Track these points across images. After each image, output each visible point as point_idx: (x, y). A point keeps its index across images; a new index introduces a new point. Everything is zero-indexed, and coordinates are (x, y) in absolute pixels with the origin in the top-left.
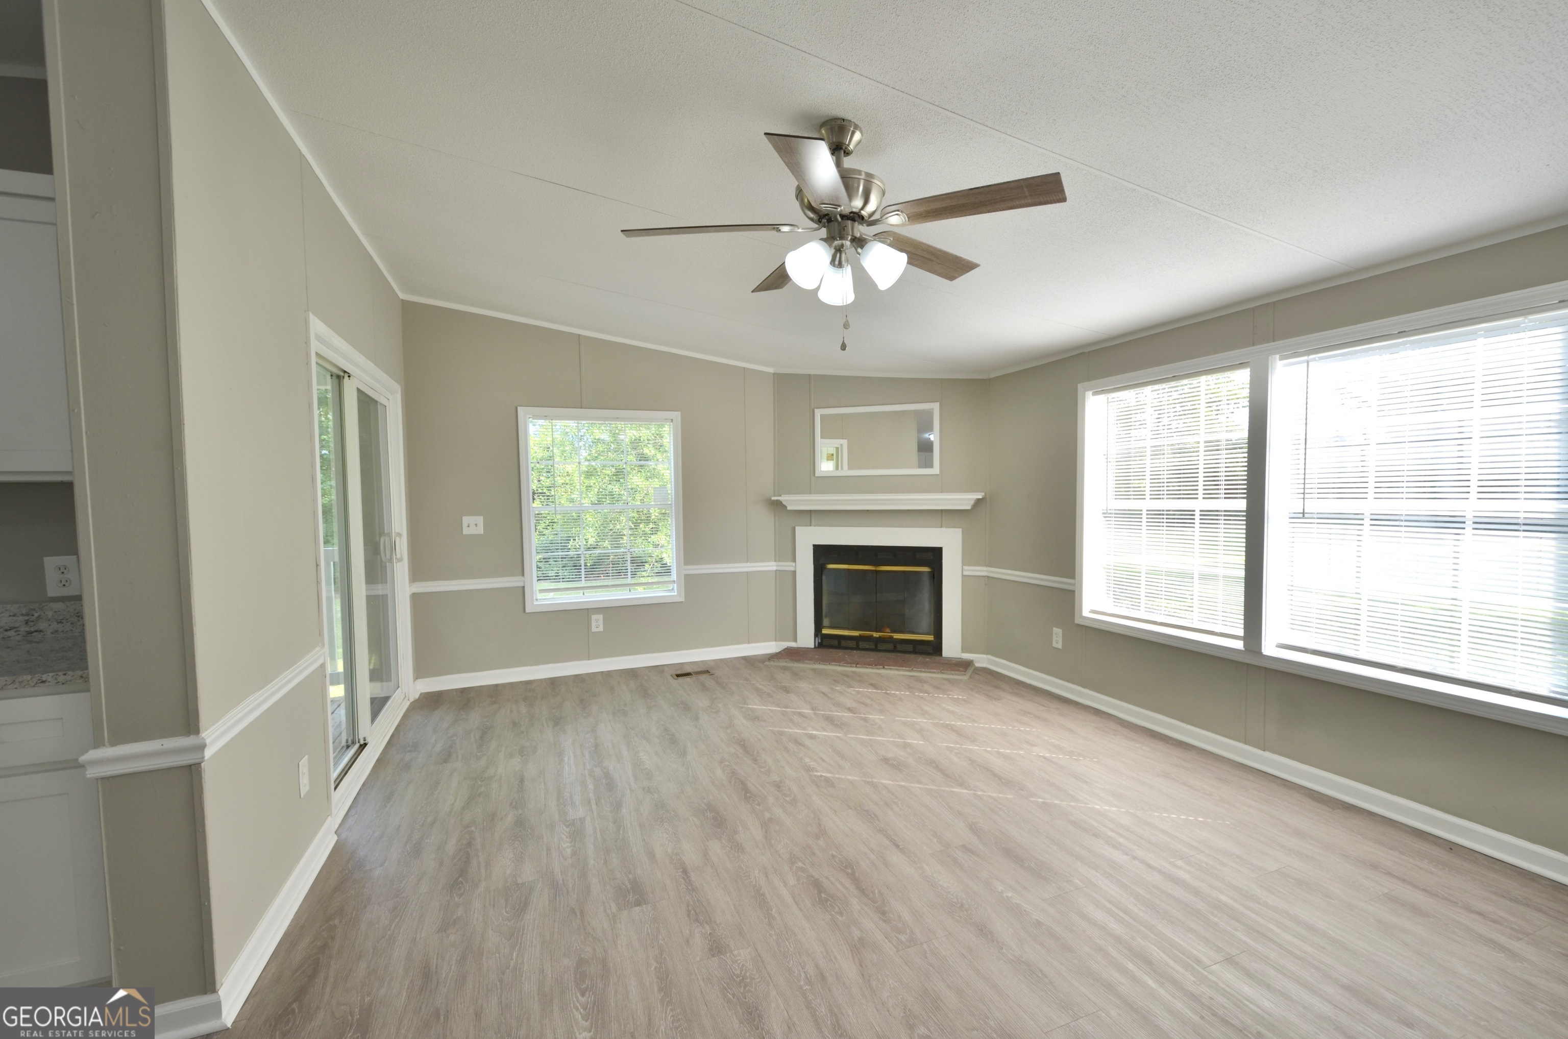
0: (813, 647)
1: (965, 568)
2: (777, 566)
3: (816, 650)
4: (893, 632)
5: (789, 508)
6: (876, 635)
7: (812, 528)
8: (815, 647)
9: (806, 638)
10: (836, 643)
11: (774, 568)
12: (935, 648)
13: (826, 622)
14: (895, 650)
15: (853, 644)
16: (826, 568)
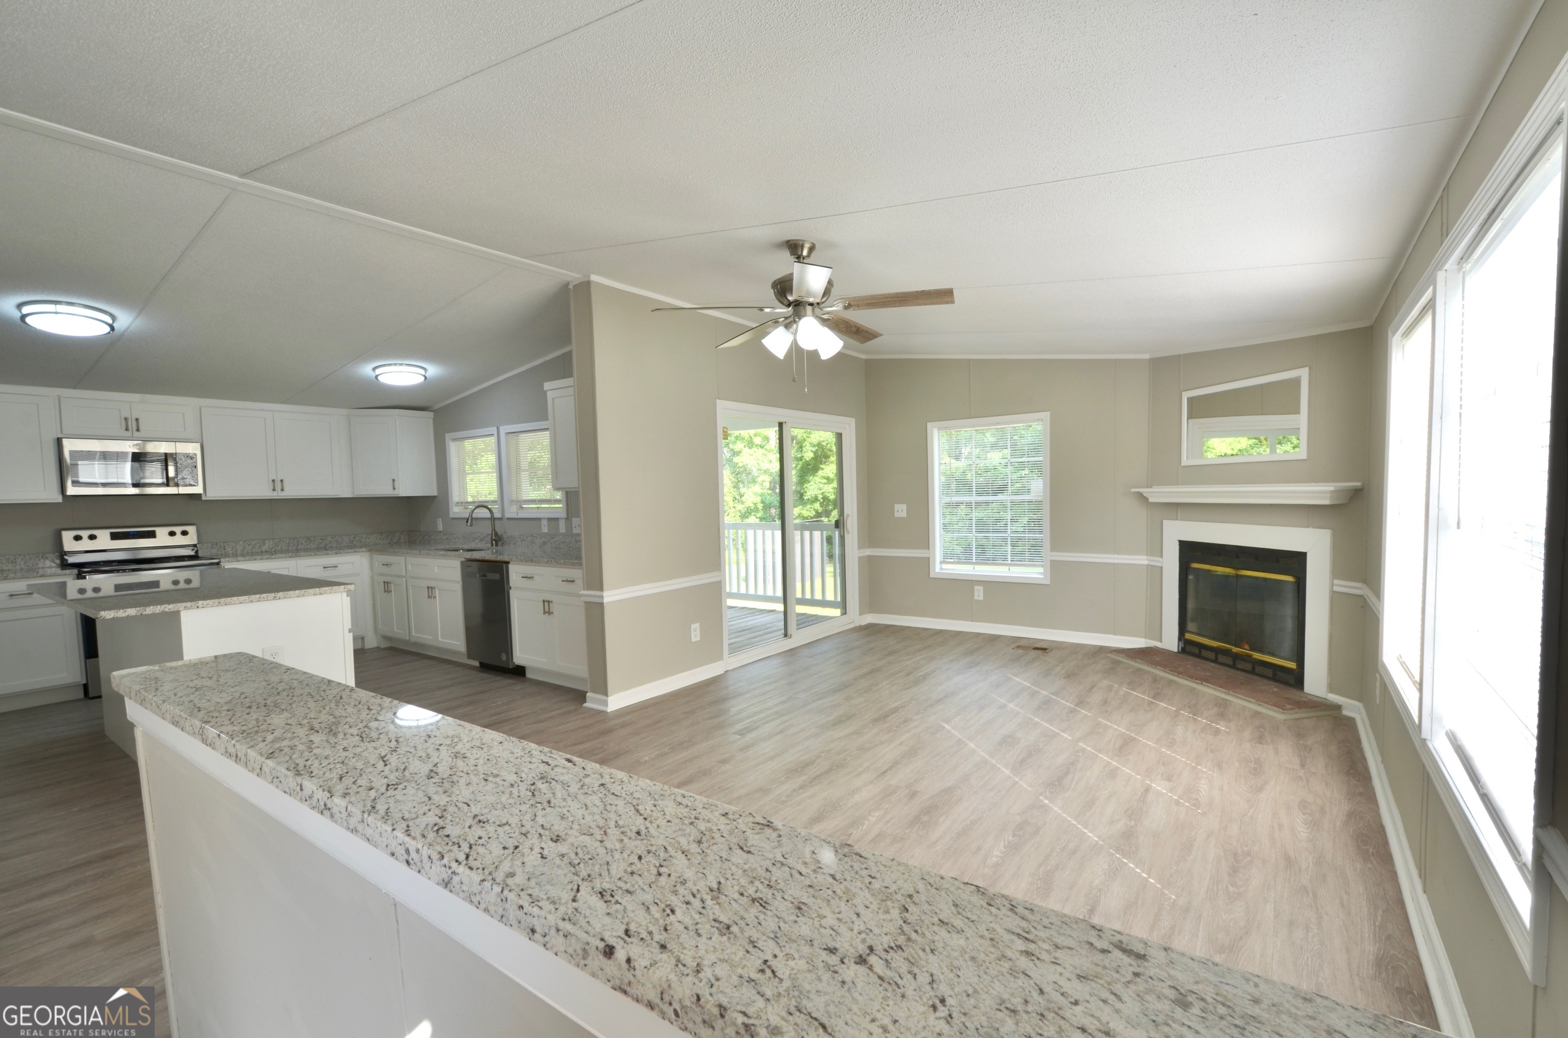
0: (1176, 650)
1: (1336, 582)
2: (1148, 560)
3: (1180, 655)
4: (1252, 649)
5: (1151, 500)
6: (1235, 650)
7: (1178, 522)
8: (1178, 652)
9: (1170, 641)
10: (1196, 650)
11: (1146, 562)
12: (1296, 679)
13: (1191, 626)
14: (1252, 672)
15: (1211, 655)
16: (1190, 567)
